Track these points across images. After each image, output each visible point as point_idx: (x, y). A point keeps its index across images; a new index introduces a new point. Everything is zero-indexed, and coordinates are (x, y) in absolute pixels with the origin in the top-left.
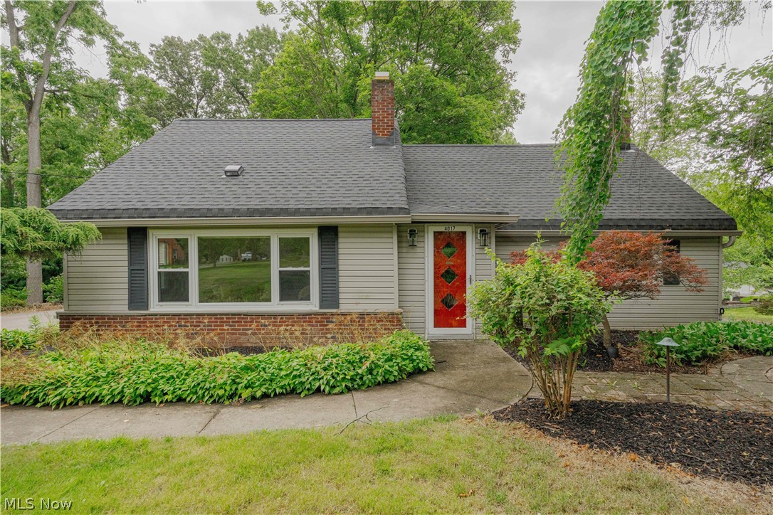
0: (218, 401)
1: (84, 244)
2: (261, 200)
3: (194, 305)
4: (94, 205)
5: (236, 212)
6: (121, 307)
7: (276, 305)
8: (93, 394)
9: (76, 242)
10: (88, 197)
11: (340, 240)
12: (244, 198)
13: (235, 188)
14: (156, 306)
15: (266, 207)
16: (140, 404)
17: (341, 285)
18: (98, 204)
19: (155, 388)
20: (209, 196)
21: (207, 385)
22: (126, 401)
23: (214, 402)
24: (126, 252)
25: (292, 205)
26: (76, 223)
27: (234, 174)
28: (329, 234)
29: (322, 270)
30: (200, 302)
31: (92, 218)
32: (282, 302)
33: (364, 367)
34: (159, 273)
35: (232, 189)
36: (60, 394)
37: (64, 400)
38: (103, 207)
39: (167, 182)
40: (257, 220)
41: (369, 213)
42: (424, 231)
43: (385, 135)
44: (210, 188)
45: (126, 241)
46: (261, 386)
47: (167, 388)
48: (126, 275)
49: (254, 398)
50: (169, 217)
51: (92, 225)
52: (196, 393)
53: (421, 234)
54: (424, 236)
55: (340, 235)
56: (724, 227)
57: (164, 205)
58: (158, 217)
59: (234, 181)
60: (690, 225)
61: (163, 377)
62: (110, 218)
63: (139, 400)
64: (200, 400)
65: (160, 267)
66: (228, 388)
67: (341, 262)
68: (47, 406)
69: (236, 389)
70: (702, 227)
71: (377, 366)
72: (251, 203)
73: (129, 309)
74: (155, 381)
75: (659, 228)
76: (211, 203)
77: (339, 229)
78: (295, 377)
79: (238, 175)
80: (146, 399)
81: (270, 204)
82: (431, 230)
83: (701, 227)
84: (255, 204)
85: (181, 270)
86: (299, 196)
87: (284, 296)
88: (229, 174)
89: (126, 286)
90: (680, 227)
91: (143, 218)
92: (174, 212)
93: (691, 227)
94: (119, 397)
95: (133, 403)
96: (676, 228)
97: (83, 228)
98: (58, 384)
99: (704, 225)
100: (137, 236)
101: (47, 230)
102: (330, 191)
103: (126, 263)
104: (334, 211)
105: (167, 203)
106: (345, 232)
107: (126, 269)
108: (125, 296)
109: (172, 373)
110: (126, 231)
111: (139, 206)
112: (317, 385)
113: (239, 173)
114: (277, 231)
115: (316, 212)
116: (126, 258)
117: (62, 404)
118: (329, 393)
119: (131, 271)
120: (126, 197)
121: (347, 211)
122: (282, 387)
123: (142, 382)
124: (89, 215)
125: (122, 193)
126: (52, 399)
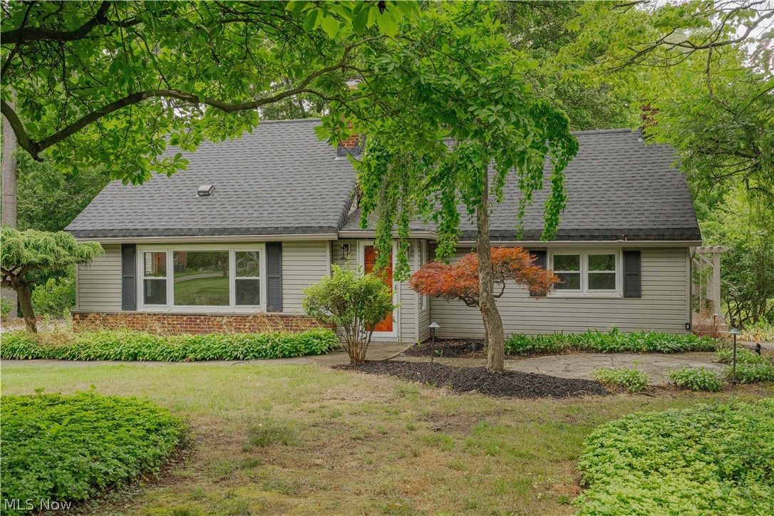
0: (174, 360)
1: (94, 259)
2: (222, 220)
3: (170, 307)
4: (98, 226)
5: (201, 232)
6: (117, 308)
7: (233, 308)
8: (105, 354)
9: (88, 257)
10: (93, 218)
11: (284, 254)
12: (209, 218)
13: (204, 208)
14: (142, 307)
15: (224, 226)
16: (131, 360)
17: (284, 292)
18: (101, 225)
19: (139, 352)
20: (183, 216)
21: (169, 350)
22: (123, 358)
23: (173, 361)
24: (120, 264)
25: (244, 225)
26: (88, 242)
27: (205, 194)
28: (275, 249)
29: (269, 279)
30: (175, 305)
31: (96, 237)
32: (238, 306)
33: (269, 345)
34: (145, 281)
35: (202, 210)
36: (87, 352)
37: (89, 356)
38: (104, 228)
39: (151, 203)
40: (217, 238)
41: (304, 232)
42: (356, 246)
43: (350, 145)
44: (185, 208)
45: (120, 255)
46: (201, 352)
47: (146, 351)
48: (120, 282)
49: (196, 360)
50: (151, 236)
51: (97, 243)
52: (163, 355)
53: (353, 248)
54: (356, 250)
55: (284, 249)
56: (685, 237)
57: (148, 226)
58: (144, 236)
59: (204, 202)
60: (647, 235)
61: (144, 345)
62: (110, 237)
63: (130, 358)
64: (164, 359)
65: (146, 275)
66: (181, 352)
67: (284, 273)
68: (80, 360)
69: (186, 353)
70: (661, 237)
71: (278, 345)
72: (214, 223)
73: (123, 310)
74: (140, 347)
75: (613, 238)
76: (183, 223)
77: (283, 245)
78: (222, 348)
79: (209, 195)
80: (134, 358)
81: (228, 224)
82: (362, 245)
83: (659, 237)
84: (217, 224)
85: (161, 278)
86: (253, 216)
87: (240, 301)
88: (201, 194)
89: (120, 291)
90: (636, 237)
91: (133, 236)
92: (155, 232)
93: (649, 237)
94: (119, 356)
95: (126, 359)
96: (632, 238)
97: (92, 246)
98: (86, 346)
99: (664, 235)
100: (128, 251)
101: (70, 249)
102: (280, 210)
103: (120, 272)
104: (276, 230)
105: (151, 224)
106: (287, 247)
107: (120, 277)
108: (119, 299)
109: (149, 343)
110: (120, 246)
111: (130, 226)
112: (236, 353)
113: (210, 192)
114: (235, 246)
115: (262, 231)
116: (120, 268)
117: (89, 358)
118: (243, 359)
119: (124, 279)
120: (120, 218)
121: (287, 230)
122: (214, 354)
123: (132, 347)
124: (94, 234)
125: (117, 214)
126: (83, 355)
